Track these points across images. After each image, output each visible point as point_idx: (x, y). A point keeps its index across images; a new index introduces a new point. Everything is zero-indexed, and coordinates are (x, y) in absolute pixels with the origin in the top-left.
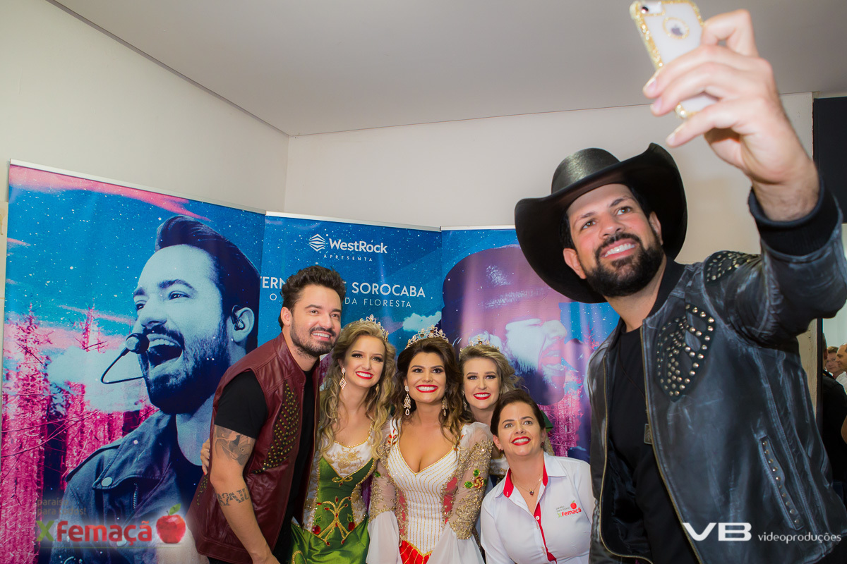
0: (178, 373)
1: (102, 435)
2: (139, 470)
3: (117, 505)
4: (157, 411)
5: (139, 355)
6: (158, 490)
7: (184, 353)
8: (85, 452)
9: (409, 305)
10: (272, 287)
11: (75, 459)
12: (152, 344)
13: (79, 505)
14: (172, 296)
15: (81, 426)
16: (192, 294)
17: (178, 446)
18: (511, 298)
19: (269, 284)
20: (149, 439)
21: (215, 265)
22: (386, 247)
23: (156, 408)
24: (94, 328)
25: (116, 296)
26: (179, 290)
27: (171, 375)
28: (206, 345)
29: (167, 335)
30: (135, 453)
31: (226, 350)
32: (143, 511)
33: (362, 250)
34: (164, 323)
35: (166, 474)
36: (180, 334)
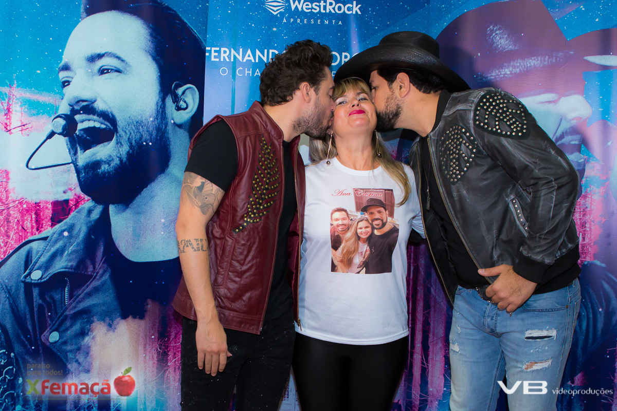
0: (110, 159)
1: (29, 225)
2: (70, 264)
3: (48, 299)
4: (88, 200)
5: (66, 138)
6: (91, 286)
7: (117, 137)
8: (13, 242)
10: (222, 60)
11: (2, 250)
12: (80, 126)
13: (8, 298)
14: (102, 71)
15: (7, 215)
16: (125, 69)
17: (112, 239)
18: (518, 67)
19: (219, 57)
20: (80, 231)
21: (151, 35)
22: (359, 6)
23: (87, 198)
24: (16, 108)
25: (39, 72)
26: (110, 65)
27: (103, 161)
28: (142, 127)
29: (98, 116)
30: (66, 245)
31: (165, 133)
32: (75, 307)
33: (330, 12)
34: (93, 103)
35: (100, 269)
36: (112, 114)
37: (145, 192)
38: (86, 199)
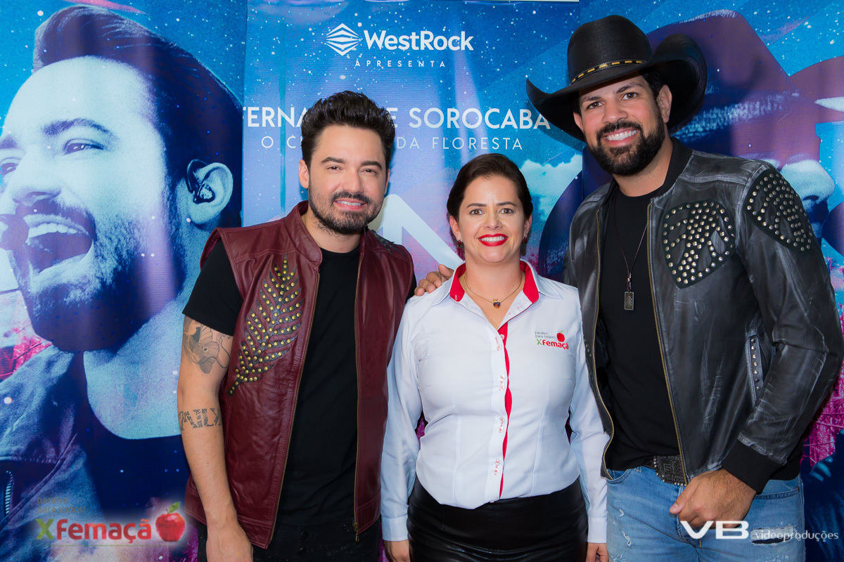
0: (85, 281)
2: (14, 448)
4: (46, 347)
5: (10, 251)
6: (52, 482)
7: (96, 246)
9: (517, 144)
10: (264, 125)
12: (33, 233)
14: (70, 148)
16: (109, 143)
17: (89, 406)
18: (714, 120)
19: (259, 120)
20: (32, 395)
21: (151, 90)
22: (470, 38)
23: (44, 342)
26: (83, 137)
27: (72, 285)
28: (139, 230)
29: (63, 216)
30: (8, 419)
31: (176, 238)
32: (23, 517)
33: (426, 48)
34: (55, 196)
35: (68, 452)
36: (87, 213)
37: (145, 330)
38: (44, 344)
